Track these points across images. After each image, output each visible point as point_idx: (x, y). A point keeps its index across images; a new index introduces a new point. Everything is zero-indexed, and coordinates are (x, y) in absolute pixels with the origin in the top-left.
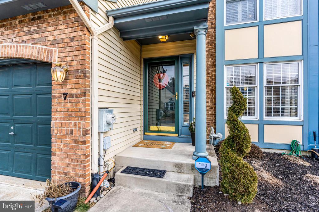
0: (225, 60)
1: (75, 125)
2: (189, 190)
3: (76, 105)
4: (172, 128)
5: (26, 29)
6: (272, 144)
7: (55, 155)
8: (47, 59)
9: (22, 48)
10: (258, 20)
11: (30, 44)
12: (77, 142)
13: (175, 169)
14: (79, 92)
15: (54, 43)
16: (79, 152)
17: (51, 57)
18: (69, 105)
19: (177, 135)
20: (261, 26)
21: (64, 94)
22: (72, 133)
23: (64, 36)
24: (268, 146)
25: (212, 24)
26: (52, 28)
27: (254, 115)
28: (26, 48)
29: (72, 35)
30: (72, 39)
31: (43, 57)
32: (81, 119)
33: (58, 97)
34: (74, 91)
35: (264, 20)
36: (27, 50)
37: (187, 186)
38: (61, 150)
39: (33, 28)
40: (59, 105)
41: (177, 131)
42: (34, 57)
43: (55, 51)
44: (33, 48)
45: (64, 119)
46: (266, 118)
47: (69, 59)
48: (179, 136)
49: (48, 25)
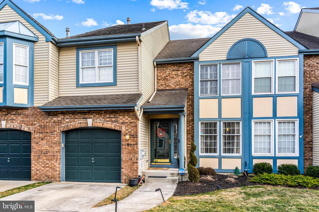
0: (200, 118)
1: (133, 156)
2: (176, 181)
3: (133, 148)
4: (168, 160)
5: (108, 116)
6: (226, 169)
7: (123, 168)
8: (119, 129)
9: (106, 124)
10: (218, 95)
11: (110, 123)
12: (133, 163)
13: (171, 176)
14: (135, 143)
15: (122, 123)
16: (135, 166)
17: (121, 129)
18: (130, 148)
19: (170, 164)
20: (220, 98)
21: (128, 144)
22: (131, 159)
23: (127, 121)
24: (224, 171)
25: (192, 93)
26: (122, 117)
27: (217, 153)
28: (108, 124)
29: (131, 121)
30: (131, 123)
31: (117, 128)
32: (136, 154)
33: (125, 145)
34: (132, 143)
35: (221, 95)
36: (109, 125)
37: (176, 179)
38: (126, 166)
39: (112, 116)
40: (125, 148)
41: (170, 162)
42: (113, 128)
43: (123, 127)
44: (112, 124)
45: (128, 154)
46: (223, 154)
47: (130, 130)
48: (172, 165)
49: (120, 116)
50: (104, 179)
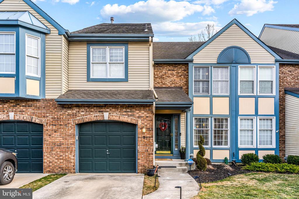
0: (194, 114)
1: (149, 148)
2: (186, 170)
3: (149, 141)
4: (169, 152)
5: (124, 110)
6: (217, 160)
7: (139, 159)
8: (136, 123)
9: (122, 117)
10: (210, 94)
11: (127, 116)
12: (149, 154)
13: (179, 165)
14: (150, 136)
15: (139, 117)
16: (150, 157)
17: (138, 122)
18: (146, 141)
19: (172, 155)
20: (211, 97)
21: (144, 137)
22: (147, 151)
23: (143, 115)
24: (214, 161)
26: (138, 111)
27: (208, 145)
28: (125, 117)
29: (147, 115)
30: (147, 117)
31: (134, 122)
32: (151, 146)
33: (141, 138)
34: (148, 136)
35: (213, 94)
36: (125, 118)
37: (186, 169)
38: (142, 157)
39: (128, 110)
40: (141, 141)
41: (172, 153)
42: (129, 122)
43: (139, 120)
44: (128, 118)
45: (144, 146)
46: (214, 146)
47: (146, 124)
48: (174, 156)
49: (136, 110)
50: (119, 170)
